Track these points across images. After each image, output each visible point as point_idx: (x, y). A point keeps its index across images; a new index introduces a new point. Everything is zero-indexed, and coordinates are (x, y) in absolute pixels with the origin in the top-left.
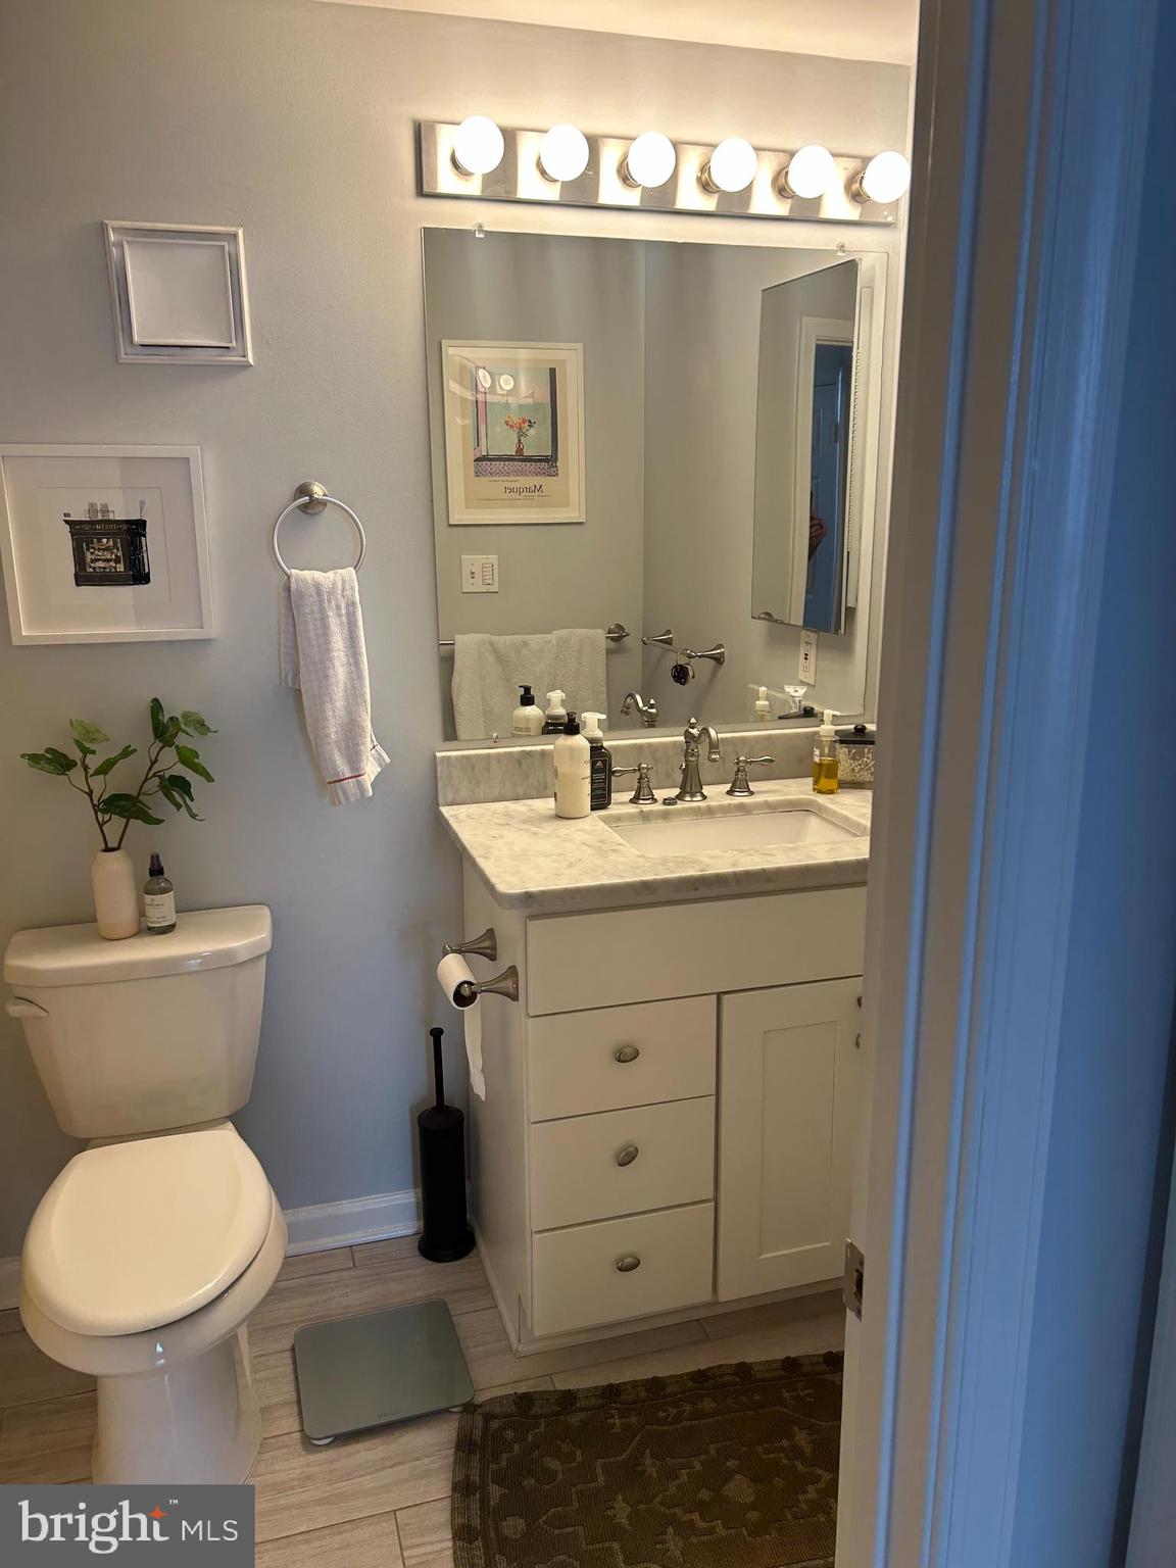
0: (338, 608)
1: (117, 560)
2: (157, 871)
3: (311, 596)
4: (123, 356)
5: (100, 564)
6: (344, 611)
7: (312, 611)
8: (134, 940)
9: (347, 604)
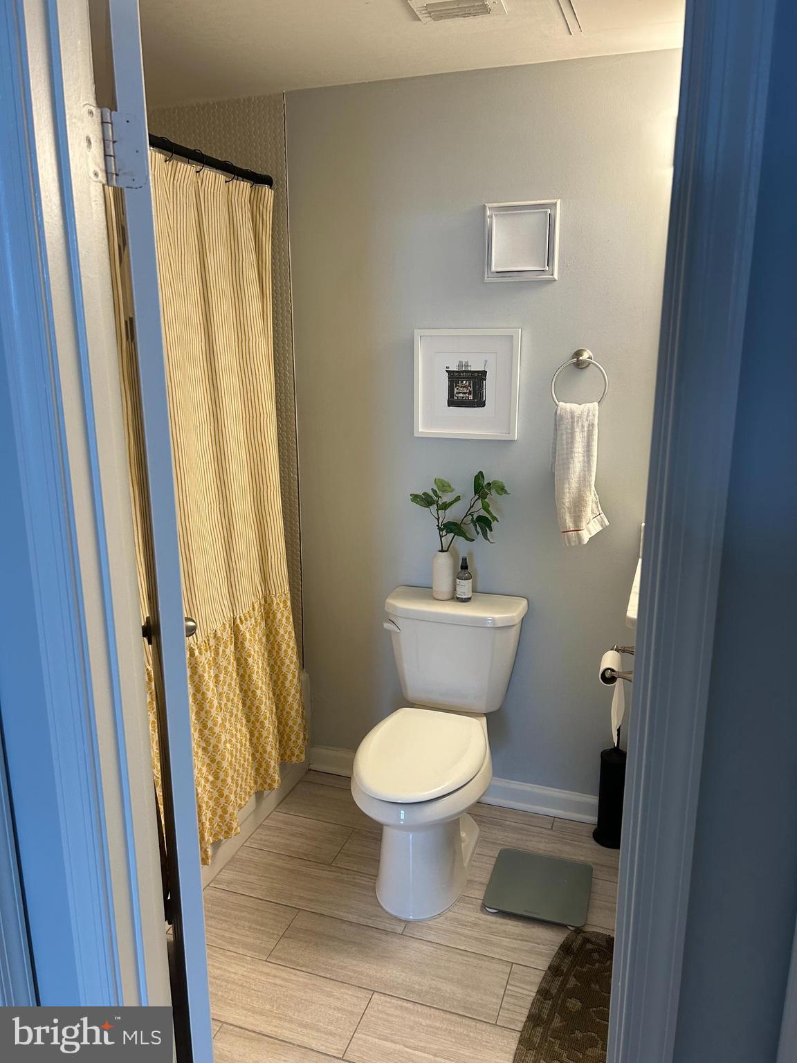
0: (583, 427)
1: (470, 394)
2: (464, 567)
3: (568, 419)
4: (486, 278)
5: (461, 395)
6: (586, 429)
7: (567, 428)
8: (449, 602)
9: (589, 425)
